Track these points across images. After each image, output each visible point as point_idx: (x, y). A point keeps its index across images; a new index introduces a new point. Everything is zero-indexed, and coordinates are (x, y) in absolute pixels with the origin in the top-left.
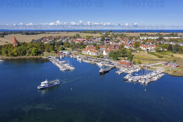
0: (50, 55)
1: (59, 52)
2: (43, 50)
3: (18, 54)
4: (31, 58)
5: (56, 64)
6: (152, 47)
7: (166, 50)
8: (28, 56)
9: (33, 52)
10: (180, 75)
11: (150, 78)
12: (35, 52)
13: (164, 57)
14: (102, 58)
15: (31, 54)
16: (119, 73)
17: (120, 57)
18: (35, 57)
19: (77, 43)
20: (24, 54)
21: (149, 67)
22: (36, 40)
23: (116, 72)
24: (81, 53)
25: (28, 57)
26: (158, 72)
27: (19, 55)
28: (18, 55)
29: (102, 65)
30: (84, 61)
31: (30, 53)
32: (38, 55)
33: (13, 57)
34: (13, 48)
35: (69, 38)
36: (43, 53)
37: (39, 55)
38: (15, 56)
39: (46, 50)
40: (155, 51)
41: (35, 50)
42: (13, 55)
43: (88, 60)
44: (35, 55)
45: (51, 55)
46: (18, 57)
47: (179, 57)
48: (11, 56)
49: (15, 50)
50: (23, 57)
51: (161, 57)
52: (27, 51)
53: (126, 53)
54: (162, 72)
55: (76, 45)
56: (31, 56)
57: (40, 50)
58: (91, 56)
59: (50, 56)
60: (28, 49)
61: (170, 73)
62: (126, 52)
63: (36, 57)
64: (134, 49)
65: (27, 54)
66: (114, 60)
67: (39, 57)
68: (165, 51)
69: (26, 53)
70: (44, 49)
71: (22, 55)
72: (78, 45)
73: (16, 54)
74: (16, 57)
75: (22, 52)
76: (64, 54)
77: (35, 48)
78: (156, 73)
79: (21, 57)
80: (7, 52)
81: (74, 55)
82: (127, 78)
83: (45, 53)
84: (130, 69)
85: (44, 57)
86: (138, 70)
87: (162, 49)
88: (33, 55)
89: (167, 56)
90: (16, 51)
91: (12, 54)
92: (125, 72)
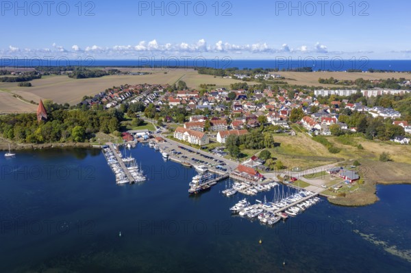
0: (108, 141)
1: (128, 134)
2: (96, 128)
3: (44, 138)
4: (71, 146)
5: (114, 166)
6: (326, 121)
7: (354, 130)
8: (64, 142)
9: (74, 134)
10: (348, 205)
11: (283, 212)
12: (79, 135)
13: (341, 152)
14: (210, 150)
15: (70, 139)
16: (228, 195)
17: (249, 148)
18: (78, 144)
19: (175, 107)
20: (57, 137)
21: (296, 180)
22: (91, 98)
23: (224, 192)
24: (172, 137)
25: (65, 144)
26: (308, 193)
27: (48, 140)
28: (45, 140)
29: (202, 170)
30: (172, 159)
31: (70, 135)
32: (83, 142)
33: (35, 146)
34: (36, 125)
35: (162, 91)
36: (94, 136)
37: (86, 140)
38: (39, 142)
39: (102, 128)
40: (329, 133)
41: (78, 131)
42: (34, 140)
43: (180, 156)
44: (79, 141)
45: (110, 140)
46: (45, 145)
47: (374, 150)
48: (32, 142)
49: (39, 130)
50: (54, 145)
51: (335, 151)
52: (64, 133)
53: (261, 140)
54: (316, 194)
55: (171, 111)
56: (71, 144)
57: (89, 129)
58: (190, 145)
59: (107, 144)
60: (66, 127)
61: (332, 197)
62: (261, 138)
63: (79, 146)
64: (288, 126)
65: (63, 139)
66: (232, 156)
67: (85, 144)
68: (351, 133)
69: (61, 136)
70: (99, 125)
71: (54, 141)
72: (175, 111)
73: (41, 138)
74: (40, 146)
75: (52, 134)
76: (138, 137)
77: (80, 127)
78: (304, 196)
79: (50, 144)
80: (24, 135)
81: (157, 141)
82: (238, 208)
83: (100, 136)
84: (254, 183)
85: (95, 146)
86: (269, 188)
87: (346, 128)
88: (74, 141)
89: (350, 146)
90: (42, 133)
91: (34, 138)
92: (241, 191)
